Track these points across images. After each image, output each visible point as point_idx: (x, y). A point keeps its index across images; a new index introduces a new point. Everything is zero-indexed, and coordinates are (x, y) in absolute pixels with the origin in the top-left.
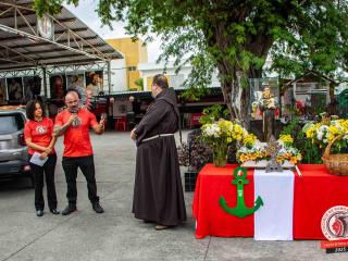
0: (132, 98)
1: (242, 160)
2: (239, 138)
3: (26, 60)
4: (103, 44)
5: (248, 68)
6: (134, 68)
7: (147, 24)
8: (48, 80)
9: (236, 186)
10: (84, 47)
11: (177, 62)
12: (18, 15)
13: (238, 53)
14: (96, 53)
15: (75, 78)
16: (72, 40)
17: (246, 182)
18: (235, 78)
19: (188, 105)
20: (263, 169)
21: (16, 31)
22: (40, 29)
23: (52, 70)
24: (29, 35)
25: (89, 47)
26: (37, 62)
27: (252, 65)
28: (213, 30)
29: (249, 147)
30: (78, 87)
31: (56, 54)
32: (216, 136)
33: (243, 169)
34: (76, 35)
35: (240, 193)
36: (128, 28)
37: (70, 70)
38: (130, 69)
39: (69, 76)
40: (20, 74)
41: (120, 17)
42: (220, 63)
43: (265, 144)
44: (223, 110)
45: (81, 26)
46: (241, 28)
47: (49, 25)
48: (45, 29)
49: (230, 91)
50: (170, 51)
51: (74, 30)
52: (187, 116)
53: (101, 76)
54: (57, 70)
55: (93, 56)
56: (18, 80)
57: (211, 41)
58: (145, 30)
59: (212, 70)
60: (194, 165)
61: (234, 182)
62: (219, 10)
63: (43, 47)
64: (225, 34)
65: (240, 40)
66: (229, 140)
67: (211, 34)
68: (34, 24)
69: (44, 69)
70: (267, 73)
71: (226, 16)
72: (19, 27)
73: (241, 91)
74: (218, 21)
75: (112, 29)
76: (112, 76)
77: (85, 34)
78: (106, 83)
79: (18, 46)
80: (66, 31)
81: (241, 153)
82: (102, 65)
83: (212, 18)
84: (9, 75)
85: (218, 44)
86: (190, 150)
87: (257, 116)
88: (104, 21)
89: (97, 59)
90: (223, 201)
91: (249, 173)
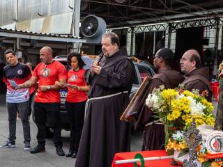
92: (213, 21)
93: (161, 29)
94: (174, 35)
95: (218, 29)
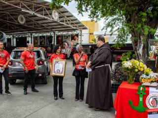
0: (90, 47)
1: (143, 81)
2: (142, 70)
3: (47, 29)
4: (79, 23)
5: (147, 34)
6: (92, 34)
7: (98, 14)
8: (55, 37)
9: (139, 95)
10: (71, 24)
11: (111, 31)
12: (45, 10)
13: (142, 26)
14: (76, 27)
15: (67, 37)
16: (66, 21)
17: (145, 94)
18: (140, 39)
19: (115, 51)
20: (155, 87)
21: (43, 16)
22: (53, 16)
24: (49, 18)
25: (73, 24)
26: (51, 30)
27: (149, 32)
28: (130, 15)
29: (147, 75)
30: (67, 41)
31: (60, 26)
32: (130, 67)
33: (143, 86)
34: (68, 18)
35: (141, 99)
36: (90, 16)
37: (65, 33)
38: (90, 34)
39: (65, 36)
40: (45, 35)
41: (87, 10)
42: (133, 32)
43: (157, 74)
44: (132, 54)
45: (70, 15)
46: (145, 14)
47: (57, 14)
48: (55, 16)
49: (137, 45)
50: (108, 25)
51: (67, 17)
52: (114, 56)
53: (78, 37)
54: (59, 33)
55: (75, 28)
56: (44, 37)
57: (129, 21)
58: (97, 16)
59: (128, 35)
60: (117, 80)
61: (138, 93)
62: (134, 5)
63: (54, 24)
64: (136, 17)
65: (144, 20)
66: (136, 70)
67: (129, 17)
68: (51, 14)
69: (54, 33)
70: (156, 37)
71: (137, 8)
72: (45, 15)
73: (142, 45)
74: (133, 11)
75: (83, 16)
76: (82, 37)
77: (72, 18)
78: (79, 39)
79: (44, 23)
80: (64, 17)
81: (142, 78)
82: (78, 32)
83: (130, 9)
84: (40, 35)
85: (132, 22)
86: (115, 73)
87: (151, 58)
88: (79, 12)
89: (77, 29)
90: (131, 103)
91: (146, 89)
92: (30, 35)
93: (9, 37)
94: (15, 40)
95: (32, 38)
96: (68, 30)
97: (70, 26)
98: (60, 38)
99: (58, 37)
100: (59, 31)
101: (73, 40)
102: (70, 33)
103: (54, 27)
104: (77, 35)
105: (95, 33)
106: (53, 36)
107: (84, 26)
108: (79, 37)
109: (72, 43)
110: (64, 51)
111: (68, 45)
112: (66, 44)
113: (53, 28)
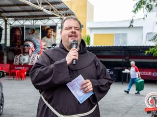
14: (52, 10)
15: (33, 30)
23: (12, 22)
25: (46, 4)
30: (34, 39)
31: (17, 8)
37: (28, 23)
39: (27, 29)
53: (55, 31)
54: (17, 23)
55: (50, 13)
69: (6, 21)
82: (56, 21)
89: (53, 16)
96: (36, 16)
97: (40, 7)
98: (18, 33)
99: (14, 30)
100: (16, 18)
101: (45, 38)
102: (39, 23)
103: (6, 8)
104: (54, 28)
105: (89, 25)
106: (3, 27)
107: (67, 9)
108: (58, 31)
109: (43, 44)
110: (26, 59)
111: (35, 47)
112: (31, 44)
113: (5, 12)
